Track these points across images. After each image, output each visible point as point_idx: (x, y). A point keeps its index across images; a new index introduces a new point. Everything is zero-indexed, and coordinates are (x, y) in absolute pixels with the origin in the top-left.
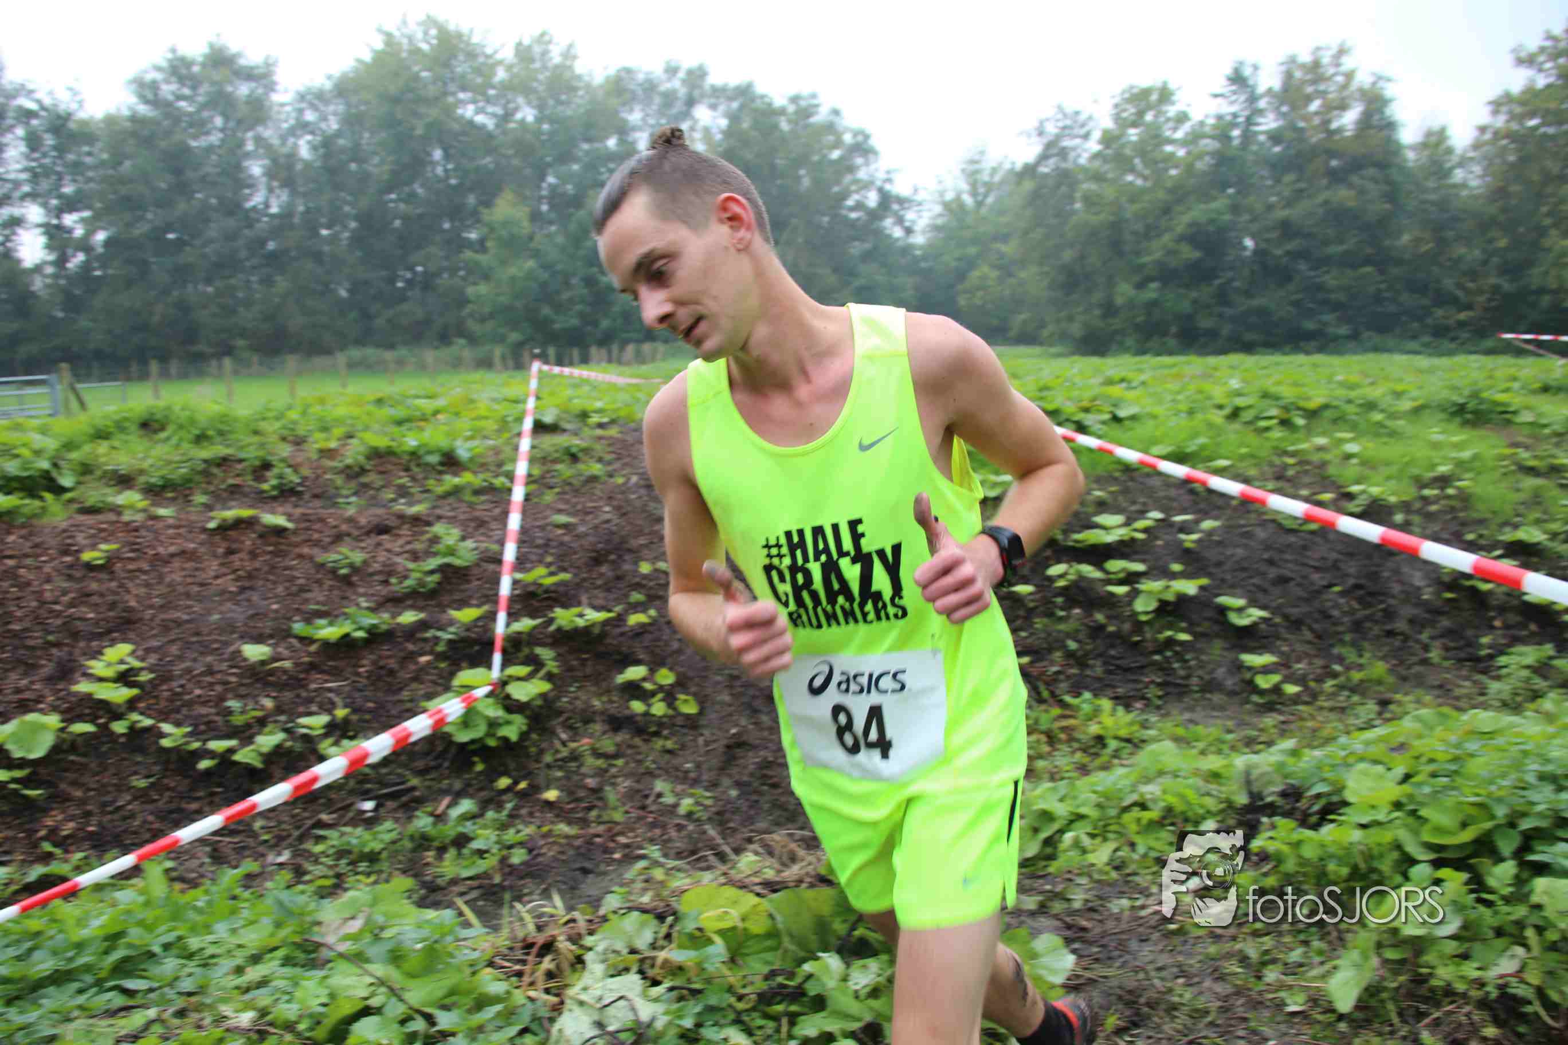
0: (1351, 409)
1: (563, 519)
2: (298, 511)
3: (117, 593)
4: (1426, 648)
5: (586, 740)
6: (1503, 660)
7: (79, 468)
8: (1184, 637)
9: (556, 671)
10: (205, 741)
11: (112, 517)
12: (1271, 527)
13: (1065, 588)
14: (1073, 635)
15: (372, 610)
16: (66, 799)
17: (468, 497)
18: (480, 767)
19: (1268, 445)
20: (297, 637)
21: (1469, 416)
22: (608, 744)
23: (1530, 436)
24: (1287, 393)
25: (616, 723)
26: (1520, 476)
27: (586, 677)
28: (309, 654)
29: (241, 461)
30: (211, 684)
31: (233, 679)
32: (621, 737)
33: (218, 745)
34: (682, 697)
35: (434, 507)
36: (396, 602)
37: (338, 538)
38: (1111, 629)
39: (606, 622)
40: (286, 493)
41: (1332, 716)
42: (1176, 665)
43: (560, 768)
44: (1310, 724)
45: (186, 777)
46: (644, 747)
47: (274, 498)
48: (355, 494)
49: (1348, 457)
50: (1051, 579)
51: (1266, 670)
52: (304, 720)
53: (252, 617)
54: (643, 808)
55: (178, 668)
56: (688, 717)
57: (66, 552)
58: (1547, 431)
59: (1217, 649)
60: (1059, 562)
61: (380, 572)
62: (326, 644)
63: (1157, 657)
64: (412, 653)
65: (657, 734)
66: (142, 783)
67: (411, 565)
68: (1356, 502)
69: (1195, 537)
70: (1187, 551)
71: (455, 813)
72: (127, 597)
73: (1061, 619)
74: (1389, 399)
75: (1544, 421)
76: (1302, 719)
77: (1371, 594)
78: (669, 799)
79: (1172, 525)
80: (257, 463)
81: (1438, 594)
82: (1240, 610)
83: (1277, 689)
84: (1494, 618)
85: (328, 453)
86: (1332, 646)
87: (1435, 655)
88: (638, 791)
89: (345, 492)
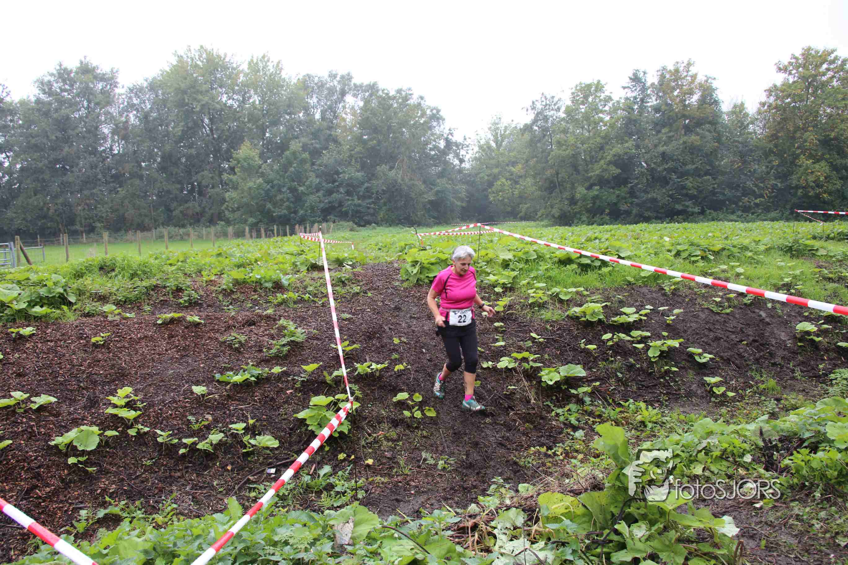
0: (735, 250)
1: (346, 316)
2: (204, 314)
3: (114, 360)
4: (793, 371)
5: (380, 432)
6: (832, 376)
7: (78, 292)
8: (674, 369)
9: (361, 396)
10: (180, 439)
11: (102, 319)
12: (706, 311)
13: (612, 346)
14: (620, 369)
15: (256, 366)
16: (108, 472)
17: (291, 305)
18: (327, 449)
19: (697, 269)
20: (218, 381)
21: (794, 252)
22: (393, 434)
23: (824, 262)
24: (704, 243)
25: (395, 423)
26: (825, 283)
27: (375, 399)
28: (226, 390)
29: (165, 287)
30: (175, 408)
31: (187, 405)
32: (399, 429)
33: (188, 441)
34: (427, 408)
35: (275, 311)
36: (267, 361)
37: (229, 328)
38: (638, 366)
39: (382, 370)
40: (193, 305)
41: (754, 407)
42: (672, 384)
43: (370, 448)
44: (745, 411)
45: (173, 458)
46: (412, 436)
47: (187, 307)
48: (231, 304)
49: (738, 275)
50: (604, 342)
51: (717, 385)
52: (233, 426)
53: (190, 371)
54: (419, 467)
55: (156, 400)
56: (432, 418)
57: (81, 338)
58: (834, 259)
59: (691, 375)
60: (606, 333)
61: (255, 346)
62: (235, 385)
63: (662, 380)
64: (282, 388)
65: (417, 428)
66: (149, 463)
67: (271, 341)
68: (747, 298)
69: (672, 318)
70: (668, 325)
71: (322, 472)
72: (120, 362)
73: (612, 361)
74: (753, 244)
75: (832, 254)
76: (740, 409)
77: (761, 345)
78: (432, 462)
79: (658, 312)
80: (175, 288)
81: (795, 344)
82: (700, 355)
83: (724, 395)
84: (823, 355)
85: (211, 282)
86: (747, 371)
87: (798, 374)
88: (414, 458)
89: (224, 303)
